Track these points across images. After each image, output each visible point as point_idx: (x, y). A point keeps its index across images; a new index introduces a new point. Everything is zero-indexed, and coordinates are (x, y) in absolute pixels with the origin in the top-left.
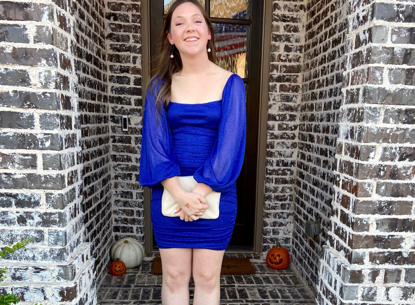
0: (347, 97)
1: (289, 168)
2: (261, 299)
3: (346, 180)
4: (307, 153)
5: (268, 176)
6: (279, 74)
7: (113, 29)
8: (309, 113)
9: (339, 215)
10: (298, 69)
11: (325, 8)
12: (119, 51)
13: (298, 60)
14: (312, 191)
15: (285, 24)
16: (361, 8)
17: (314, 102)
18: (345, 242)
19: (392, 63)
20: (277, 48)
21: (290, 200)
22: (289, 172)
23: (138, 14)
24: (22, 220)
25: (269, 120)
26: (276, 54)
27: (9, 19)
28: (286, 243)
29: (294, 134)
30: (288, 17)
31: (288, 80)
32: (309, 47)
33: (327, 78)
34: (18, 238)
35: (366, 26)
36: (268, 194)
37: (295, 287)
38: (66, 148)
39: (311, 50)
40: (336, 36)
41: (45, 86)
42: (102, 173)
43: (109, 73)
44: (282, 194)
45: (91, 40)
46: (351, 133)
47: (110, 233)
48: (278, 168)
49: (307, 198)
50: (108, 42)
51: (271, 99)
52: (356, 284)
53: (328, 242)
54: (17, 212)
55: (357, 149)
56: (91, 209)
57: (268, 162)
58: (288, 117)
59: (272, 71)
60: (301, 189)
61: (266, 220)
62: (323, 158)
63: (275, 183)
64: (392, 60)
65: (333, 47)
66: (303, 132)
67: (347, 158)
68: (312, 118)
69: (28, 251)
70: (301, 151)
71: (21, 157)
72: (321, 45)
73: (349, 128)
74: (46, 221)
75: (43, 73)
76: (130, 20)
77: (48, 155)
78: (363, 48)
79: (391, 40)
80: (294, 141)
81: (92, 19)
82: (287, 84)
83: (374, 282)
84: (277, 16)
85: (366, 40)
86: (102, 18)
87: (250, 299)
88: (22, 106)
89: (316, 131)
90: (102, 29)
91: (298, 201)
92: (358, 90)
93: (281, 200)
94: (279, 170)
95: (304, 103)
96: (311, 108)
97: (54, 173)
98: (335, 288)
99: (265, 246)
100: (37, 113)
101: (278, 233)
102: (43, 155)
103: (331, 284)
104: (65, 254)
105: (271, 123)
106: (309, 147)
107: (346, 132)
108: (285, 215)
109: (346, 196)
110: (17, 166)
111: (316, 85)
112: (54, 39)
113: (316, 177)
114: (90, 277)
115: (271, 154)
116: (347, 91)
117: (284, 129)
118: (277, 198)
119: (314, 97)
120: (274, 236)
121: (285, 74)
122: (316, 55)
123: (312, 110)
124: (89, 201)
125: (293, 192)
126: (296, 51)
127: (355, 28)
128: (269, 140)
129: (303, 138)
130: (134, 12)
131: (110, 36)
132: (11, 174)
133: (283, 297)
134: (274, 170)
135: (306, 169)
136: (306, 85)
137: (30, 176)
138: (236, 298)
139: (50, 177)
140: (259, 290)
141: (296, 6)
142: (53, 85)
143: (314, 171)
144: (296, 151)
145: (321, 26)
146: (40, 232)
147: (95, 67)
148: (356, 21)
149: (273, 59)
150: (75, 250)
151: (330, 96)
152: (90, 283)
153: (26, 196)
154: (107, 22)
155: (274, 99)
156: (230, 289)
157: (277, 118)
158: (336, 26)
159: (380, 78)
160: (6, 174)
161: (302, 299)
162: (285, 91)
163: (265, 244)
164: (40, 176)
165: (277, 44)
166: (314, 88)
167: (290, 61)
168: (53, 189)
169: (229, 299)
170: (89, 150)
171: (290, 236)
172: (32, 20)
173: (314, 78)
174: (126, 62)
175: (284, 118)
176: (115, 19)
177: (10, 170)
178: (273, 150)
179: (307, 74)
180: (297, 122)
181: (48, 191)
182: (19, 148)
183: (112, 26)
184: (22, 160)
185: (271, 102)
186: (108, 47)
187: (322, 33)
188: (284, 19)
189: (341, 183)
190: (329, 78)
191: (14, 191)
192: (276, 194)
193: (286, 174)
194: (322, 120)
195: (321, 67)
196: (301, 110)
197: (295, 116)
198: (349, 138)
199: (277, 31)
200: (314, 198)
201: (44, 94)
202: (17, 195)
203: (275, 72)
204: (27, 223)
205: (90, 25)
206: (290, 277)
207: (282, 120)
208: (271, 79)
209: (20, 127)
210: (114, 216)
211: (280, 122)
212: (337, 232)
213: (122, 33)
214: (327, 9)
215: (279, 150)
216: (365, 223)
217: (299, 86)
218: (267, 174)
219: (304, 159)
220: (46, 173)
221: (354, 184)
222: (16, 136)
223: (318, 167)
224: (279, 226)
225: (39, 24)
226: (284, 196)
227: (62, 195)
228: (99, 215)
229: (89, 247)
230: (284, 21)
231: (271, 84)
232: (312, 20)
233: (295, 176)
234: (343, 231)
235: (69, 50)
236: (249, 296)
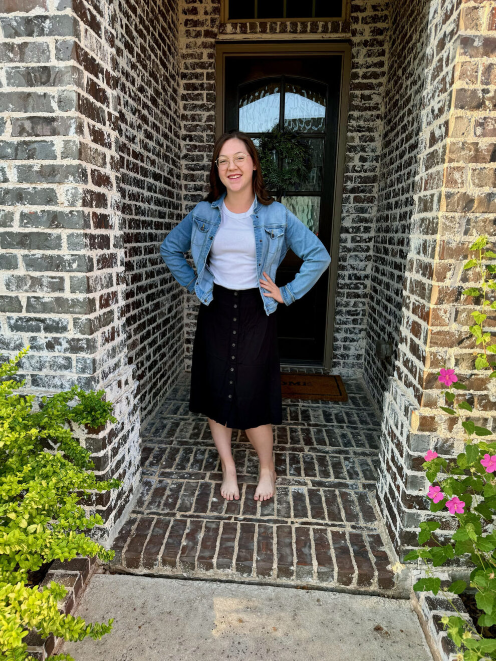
0: (419, 205)
1: (362, 281)
2: (325, 423)
3: (417, 303)
4: (381, 267)
5: (339, 290)
6: (353, 185)
7: (188, 150)
8: (384, 225)
9: (409, 345)
10: (374, 179)
11: (401, 114)
12: (193, 170)
13: (374, 170)
14: (385, 308)
15: (360, 134)
16: (437, 99)
17: (389, 212)
18: (415, 378)
19: (476, 162)
20: (352, 159)
21: (363, 315)
22: (362, 286)
23: (212, 133)
24: (50, 346)
25: (341, 233)
26: (351, 164)
27: (37, 135)
28: (358, 360)
29: (368, 247)
30: (364, 127)
31: (363, 191)
32: (385, 156)
33: (403, 187)
34: (47, 364)
35: (441, 120)
36: (339, 308)
37: (365, 410)
38: (99, 269)
39: (388, 159)
40: (412, 141)
41: (72, 204)
42: (171, 289)
43: (184, 192)
44: (354, 309)
45: (161, 161)
46: (424, 248)
47: (181, 346)
48: (350, 281)
49: (380, 315)
50: (183, 162)
51: (344, 212)
52: (427, 433)
53: (395, 374)
54: (46, 338)
55: (431, 267)
56: (154, 325)
57: (339, 276)
58: (362, 229)
59: (346, 182)
60: (374, 304)
61: (337, 335)
62: (397, 273)
63: (347, 298)
64: (476, 158)
65: (409, 153)
66: (378, 245)
67: (418, 277)
68: (387, 230)
69: (56, 379)
70: (375, 264)
71: (49, 279)
72: (398, 152)
73: (422, 242)
74: (75, 346)
75: (70, 191)
76: (205, 140)
77: (76, 277)
78: (438, 146)
79: (475, 134)
80: (368, 254)
81: (162, 140)
82: (361, 195)
83: (451, 432)
84: (352, 126)
85: (442, 136)
86: (177, 140)
87: (312, 422)
88: (50, 227)
89: (390, 243)
90: (177, 150)
91: (370, 316)
92: (432, 196)
93: (353, 315)
94: (351, 283)
95: (379, 215)
96: (386, 218)
97: (81, 296)
98: (401, 433)
99: (335, 362)
100: (64, 233)
101: (349, 349)
102: (71, 277)
103: (397, 427)
104: (93, 383)
105: (343, 236)
106: (383, 261)
107: (418, 246)
108: (357, 331)
109: (416, 323)
110: (45, 289)
111: (392, 195)
112: (83, 154)
113: (389, 293)
114: (128, 403)
115: (343, 268)
116: (420, 198)
117: (358, 241)
118: (349, 313)
119: (389, 207)
120: (345, 352)
121: (359, 185)
122: (392, 163)
123: (387, 221)
124: (152, 317)
125: (366, 307)
126: (372, 161)
127: (429, 123)
128: (341, 254)
129: (377, 250)
130: (209, 132)
131: (185, 157)
132: (39, 298)
133: (350, 422)
134: (346, 284)
135: (380, 283)
136: (382, 195)
137: (58, 299)
138: (298, 420)
139: (78, 300)
140: (324, 412)
141: (372, 116)
142: (80, 202)
143: (388, 286)
144: (370, 264)
145: (398, 133)
146: (68, 359)
147: (166, 186)
148: (431, 116)
149: (347, 170)
150: (111, 376)
151: (406, 206)
152: (128, 409)
153: (53, 321)
154: (183, 143)
155: (347, 211)
156: (293, 409)
157: (351, 230)
158: (412, 130)
159: (459, 181)
160: (34, 297)
161: (371, 426)
162: (359, 203)
163: (335, 360)
164: (67, 300)
165: (351, 155)
166: (389, 198)
167: (365, 171)
168: (80, 313)
169: (289, 421)
170: (154, 267)
171: (363, 352)
172: (59, 134)
173: (390, 187)
174: (200, 181)
175: (358, 230)
176: (191, 140)
177: (39, 294)
178: (344, 264)
179: (382, 184)
180: (372, 234)
181: (76, 316)
182: (47, 270)
183: (188, 147)
184: (50, 283)
185: (344, 214)
186: (184, 167)
187: (399, 140)
188: (359, 129)
189: (411, 306)
190: (405, 187)
191: (42, 316)
192: (348, 309)
193: (358, 288)
194: (397, 232)
195: (397, 175)
196: (377, 221)
197: (370, 228)
198: (421, 254)
199: (352, 142)
200: (387, 315)
201: (71, 212)
202: (45, 319)
203: (349, 183)
204: (56, 349)
205: (161, 145)
206: (360, 397)
207: (355, 233)
208: (345, 190)
209: (49, 248)
210: (186, 329)
211: (352, 235)
212: (406, 363)
213: (197, 153)
214: (404, 115)
215: (352, 263)
216: (440, 358)
217: (374, 197)
218: (339, 288)
219: (378, 273)
220: (73, 296)
221: (426, 310)
222: (44, 257)
223: (391, 283)
224: (351, 341)
225: (66, 138)
226: (356, 310)
227: (90, 320)
228: (165, 330)
229: (131, 371)
230: (359, 131)
231: (344, 195)
232: (389, 128)
233: (368, 290)
234: (412, 365)
235: (108, 166)
236: (312, 418)
